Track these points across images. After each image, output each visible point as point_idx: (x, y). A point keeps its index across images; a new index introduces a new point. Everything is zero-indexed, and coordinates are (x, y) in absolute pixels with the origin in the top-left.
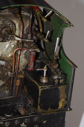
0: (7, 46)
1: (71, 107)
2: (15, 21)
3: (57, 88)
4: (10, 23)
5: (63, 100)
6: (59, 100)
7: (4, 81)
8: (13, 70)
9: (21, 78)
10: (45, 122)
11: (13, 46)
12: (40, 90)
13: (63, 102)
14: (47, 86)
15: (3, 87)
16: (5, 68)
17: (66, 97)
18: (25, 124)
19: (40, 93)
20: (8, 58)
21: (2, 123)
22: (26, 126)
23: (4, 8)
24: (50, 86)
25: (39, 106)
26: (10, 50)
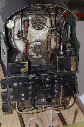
0: (42, 33)
1: (79, 70)
2: (46, 18)
3: (69, 58)
4: (42, 18)
5: (74, 66)
6: (70, 65)
7: (41, 55)
8: (47, 48)
9: (51, 53)
10: (62, 79)
11: (46, 33)
12: (58, 58)
13: (73, 67)
14: (62, 56)
15: (42, 59)
16: (42, 47)
17: (75, 64)
18: (49, 79)
19: (57, 60)
20: (44, 41)
21: (34, 77)
22: (49, 80)
23: (32, 5)
24: (64, 56)
25: (57, 69)
26: (44, 36)
